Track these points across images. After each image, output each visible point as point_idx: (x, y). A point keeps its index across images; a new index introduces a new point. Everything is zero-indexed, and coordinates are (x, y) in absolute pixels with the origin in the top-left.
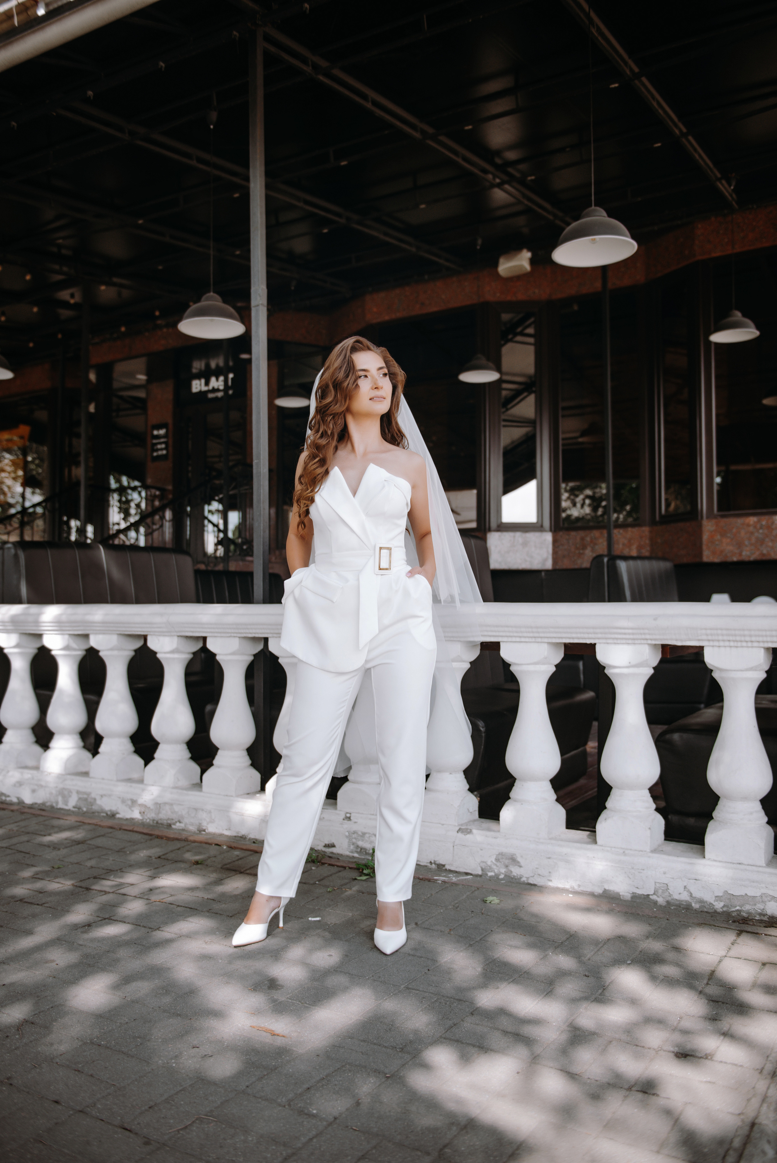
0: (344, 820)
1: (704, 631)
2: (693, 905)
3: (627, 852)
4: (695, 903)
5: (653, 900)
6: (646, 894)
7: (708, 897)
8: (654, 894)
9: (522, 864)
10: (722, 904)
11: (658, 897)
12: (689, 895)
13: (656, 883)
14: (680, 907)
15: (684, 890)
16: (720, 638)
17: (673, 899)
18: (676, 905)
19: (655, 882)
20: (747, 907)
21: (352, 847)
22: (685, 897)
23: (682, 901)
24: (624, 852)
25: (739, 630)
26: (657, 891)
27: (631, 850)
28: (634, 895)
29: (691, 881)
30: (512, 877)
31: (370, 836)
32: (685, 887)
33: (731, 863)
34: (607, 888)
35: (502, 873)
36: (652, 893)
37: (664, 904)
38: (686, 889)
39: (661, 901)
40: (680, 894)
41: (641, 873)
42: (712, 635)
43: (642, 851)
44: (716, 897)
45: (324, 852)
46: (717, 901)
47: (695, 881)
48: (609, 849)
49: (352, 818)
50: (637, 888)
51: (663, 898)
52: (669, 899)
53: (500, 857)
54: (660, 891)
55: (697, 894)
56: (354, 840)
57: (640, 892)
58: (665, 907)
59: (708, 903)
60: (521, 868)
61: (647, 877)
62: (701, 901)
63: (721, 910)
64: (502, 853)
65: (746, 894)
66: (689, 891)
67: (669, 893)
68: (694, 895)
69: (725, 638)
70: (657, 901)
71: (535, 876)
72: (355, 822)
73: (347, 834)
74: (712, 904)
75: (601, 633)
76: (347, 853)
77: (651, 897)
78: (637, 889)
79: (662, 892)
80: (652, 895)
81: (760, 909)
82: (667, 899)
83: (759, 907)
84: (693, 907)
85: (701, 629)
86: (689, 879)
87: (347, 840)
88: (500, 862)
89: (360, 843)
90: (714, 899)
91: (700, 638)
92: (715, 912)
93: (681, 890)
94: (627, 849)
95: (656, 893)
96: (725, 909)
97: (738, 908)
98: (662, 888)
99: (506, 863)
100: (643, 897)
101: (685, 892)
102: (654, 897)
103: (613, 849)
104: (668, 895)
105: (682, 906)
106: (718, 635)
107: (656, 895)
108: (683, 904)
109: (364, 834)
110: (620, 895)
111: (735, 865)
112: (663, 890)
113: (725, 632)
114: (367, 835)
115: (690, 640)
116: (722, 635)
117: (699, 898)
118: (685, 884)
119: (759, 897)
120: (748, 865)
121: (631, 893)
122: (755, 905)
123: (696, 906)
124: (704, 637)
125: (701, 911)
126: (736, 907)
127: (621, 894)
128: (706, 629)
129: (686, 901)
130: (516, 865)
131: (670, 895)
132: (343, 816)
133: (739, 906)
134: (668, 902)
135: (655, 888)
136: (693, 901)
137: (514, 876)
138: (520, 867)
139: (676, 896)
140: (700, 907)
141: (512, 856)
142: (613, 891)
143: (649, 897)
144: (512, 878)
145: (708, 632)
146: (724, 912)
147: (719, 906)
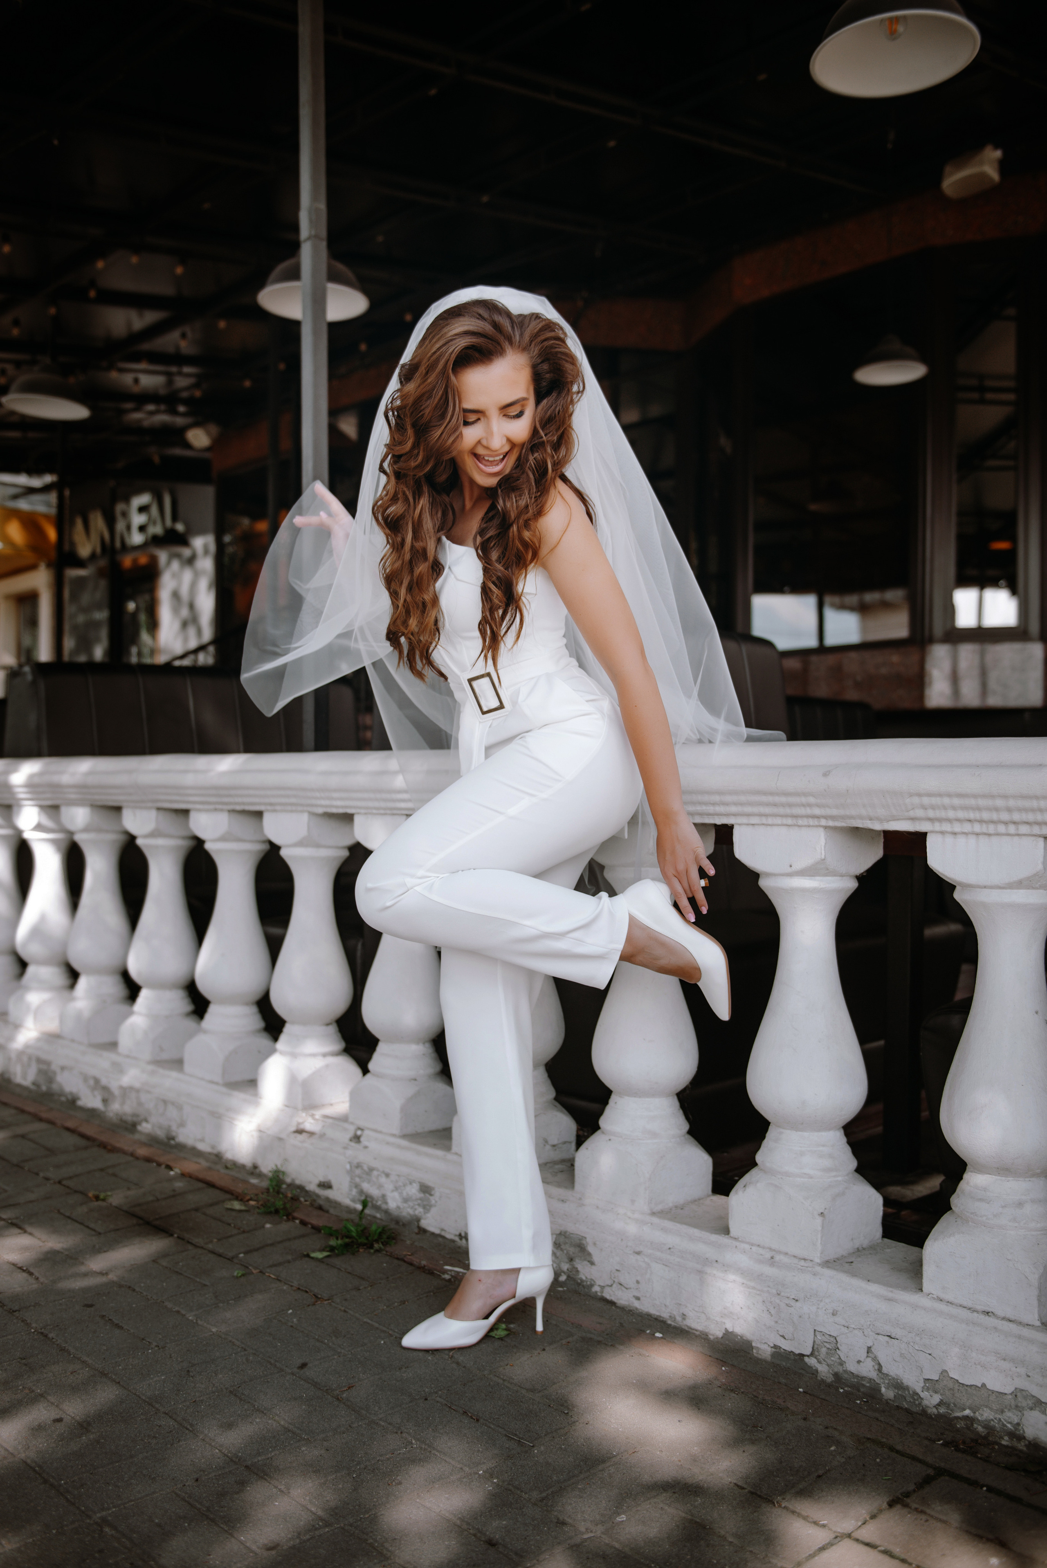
0: (351, 1140)
1: (916, 800)
2: (883, 1390)
3: (778, 1258)
4: (887, 1388)
5: (810, 1367)
6: (797, 1352)
7: (913, 1381)
8: (812, 1354)
9: (596, 1258)
10: (936, 1399)
11: (820, 1362)
12: (876, 1367)
13: (817, 1333)
14: (859, 1391)
15: (867, 1357)
16: (951, 814)
17: (846, 1371)
18: (852, 1386)
19: (815, 1330)
20: (985, 1415)
21: (354, 1192)
22: (867, 1370)
23: (863, 1378)
24: (772, 1258)
25: (984, 796)
26: (817, 1348)
27: (786, 1254)
28: (778, 1350)
29: (880, 1337)
30: (579, 1281)
31: (378, 1175)
32: (869, 1349)
33: (969, 1309)
34: (730, 1330)
35: (564, 1272)
36: (808, 1351)
37: (830, 1379)
38: (870, 1354)
39: (823, 1370)
40: (859, 1362)
41: (792, 1306)
42: (933, 807)
43: (805, 1260)
44: (926, 1380)
45: (318, 1196)
46: (928, 1389)
47: (887, 1339)
48: (747, 1247)
49: (362, 1139)
50: (783, 1337)
51: (828, 1365)
52: (840, 1369)
53: (562, 1239)
54: (824, 1350)
55: (893, 1369)
56: (357, 1180)
57: (786, 1346)
58: (829, 1386)
59: (911, 1392)
60: (593, 1267)
61: (800, 1317)
62: (898, 1385)
63: (935, 1411)
64: (566, 1232)
65: (984, 1385)
66: (874, 1358)
67: (840, 1358)
68: (884, 1370)
69: (961, 814)
70: (817, 1371)
71: (614, 1285)
72: (366, 1147)
73: (348, 1167)
74: (917, 1394)
75: (735, 804)
76: (347, 1201)
77: (806, 1359)
78: (782, 1339)
79: (827, 1353)
80: (808, 1356)
81: (1010, 1423)
82: (836, 1370)
83: (1011, 1417)
84: (882, 1395)
85: (911, 795)
86: (878, 1334)
87: (348, 1179)
88: (562, 1250)
89: (366, 1186)
90: (922, 1384)
91: (912, 814)
92: (924, 1412)
93: (862, 1354)
94: (779, 1252)
95: (816, 1353)
96: (942, 1410)
97: (967, 1412)
98: (828, 1346)
99: (571, 1253)
100: (792, 1357)
101: (869, 1359)
102: (812, 1362)
103: (754, 1248)
104: (838, 1361)
105: (862, 1390)
106: (945, 808)
107: (816, 1358)
108: (864, 1385)
109: (371, 1169)
110: (752, 1348)
111: (975, 1314)
112: (828, 1348)
113: (956, 801)
114: (375, 1173)
115: (895, 819)
116: (954, 808)
117: (894, 1378)
118: (870, 1344)
119: (1010, 1397)
120: (1003, 1319)
121: (772, 1345)
122: (1002, 1412)
123: (888, 1393)
124: (920, 813)
125: (897, 1406)
126: (965, 1410)
127: (754, 1344)
128: (919, 795)
129: (870, 1380)
130: (585, 1260)
131: (842, 1363)
132: (350, 1134)
133: (970, 1408)
134: (836, 1375)
135: (814, 1342)
136: (884, 1383)
137: (582, 1281)
138: (592, 1263)
139: (852, 1367)
140: (895, 1396)
141: (580, 1240)
142: (741, 1337)
143: (803, 1360)
144: (579, 1284)
145: (926, 801)
146: (939, 1416)
147: (931, 1400)
